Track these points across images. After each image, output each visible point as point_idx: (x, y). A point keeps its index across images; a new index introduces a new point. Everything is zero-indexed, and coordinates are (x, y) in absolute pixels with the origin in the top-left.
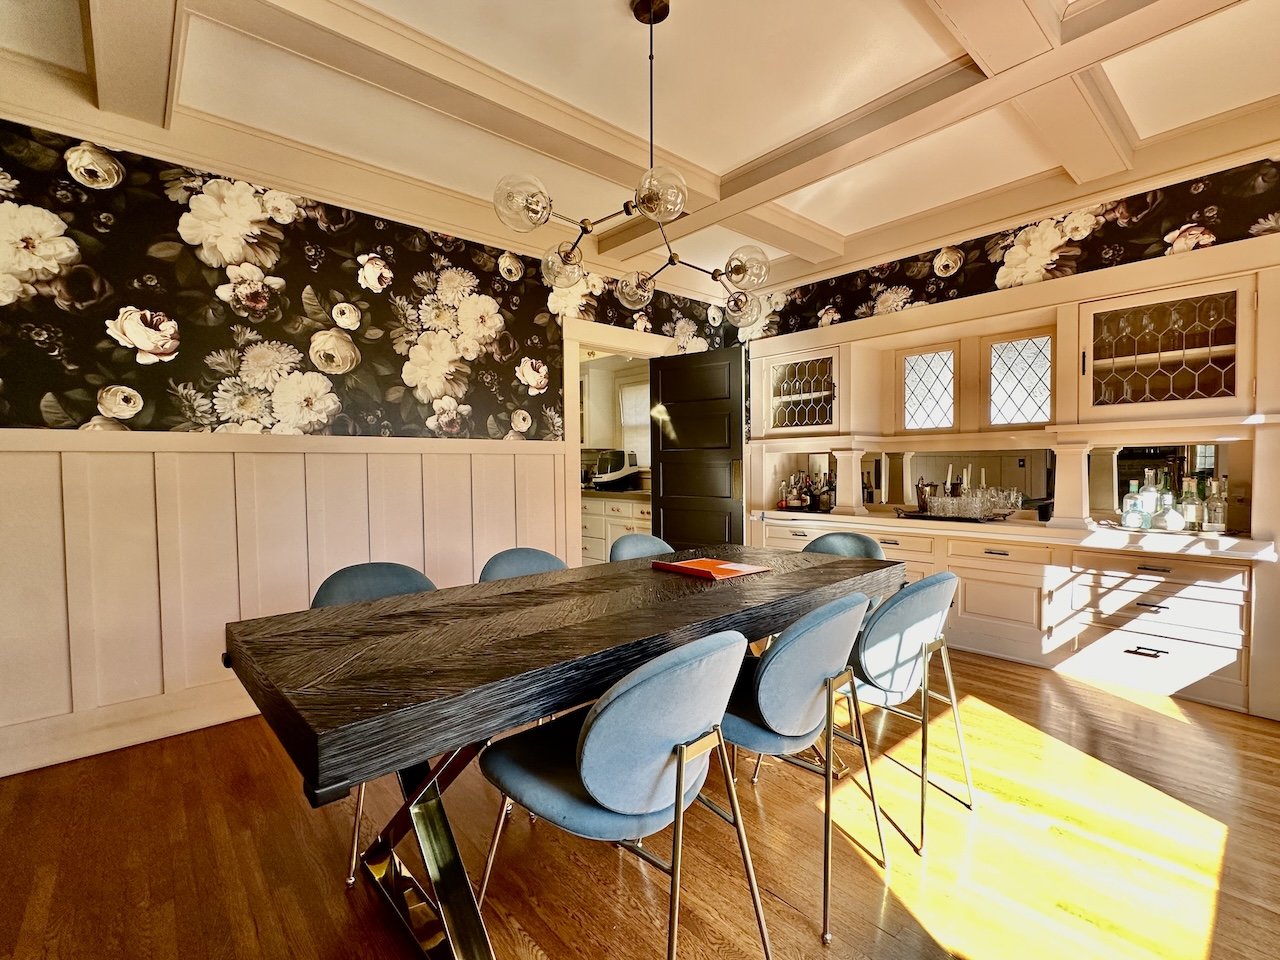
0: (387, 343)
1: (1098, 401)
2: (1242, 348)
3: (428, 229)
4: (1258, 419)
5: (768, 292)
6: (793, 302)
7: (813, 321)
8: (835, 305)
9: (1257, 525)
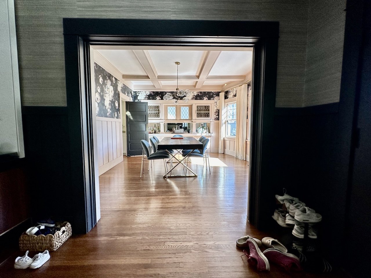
0: (103, 96)
1: (197, 117)
2: (210, 112)
3: (106, 70)
4: (211, 120)
5: (145, 91)
6: (151, 94)
7: (155, 98)
8: (160, 96)
9: (211, 132)
